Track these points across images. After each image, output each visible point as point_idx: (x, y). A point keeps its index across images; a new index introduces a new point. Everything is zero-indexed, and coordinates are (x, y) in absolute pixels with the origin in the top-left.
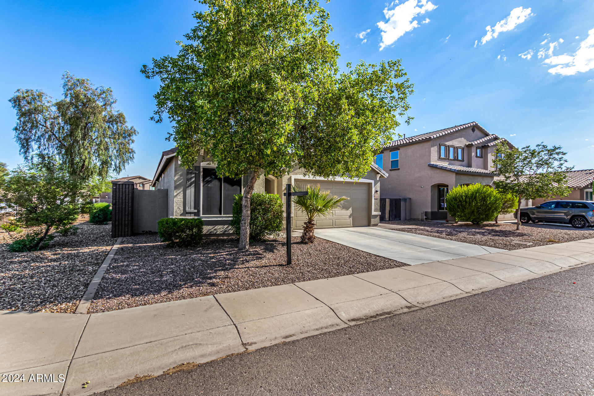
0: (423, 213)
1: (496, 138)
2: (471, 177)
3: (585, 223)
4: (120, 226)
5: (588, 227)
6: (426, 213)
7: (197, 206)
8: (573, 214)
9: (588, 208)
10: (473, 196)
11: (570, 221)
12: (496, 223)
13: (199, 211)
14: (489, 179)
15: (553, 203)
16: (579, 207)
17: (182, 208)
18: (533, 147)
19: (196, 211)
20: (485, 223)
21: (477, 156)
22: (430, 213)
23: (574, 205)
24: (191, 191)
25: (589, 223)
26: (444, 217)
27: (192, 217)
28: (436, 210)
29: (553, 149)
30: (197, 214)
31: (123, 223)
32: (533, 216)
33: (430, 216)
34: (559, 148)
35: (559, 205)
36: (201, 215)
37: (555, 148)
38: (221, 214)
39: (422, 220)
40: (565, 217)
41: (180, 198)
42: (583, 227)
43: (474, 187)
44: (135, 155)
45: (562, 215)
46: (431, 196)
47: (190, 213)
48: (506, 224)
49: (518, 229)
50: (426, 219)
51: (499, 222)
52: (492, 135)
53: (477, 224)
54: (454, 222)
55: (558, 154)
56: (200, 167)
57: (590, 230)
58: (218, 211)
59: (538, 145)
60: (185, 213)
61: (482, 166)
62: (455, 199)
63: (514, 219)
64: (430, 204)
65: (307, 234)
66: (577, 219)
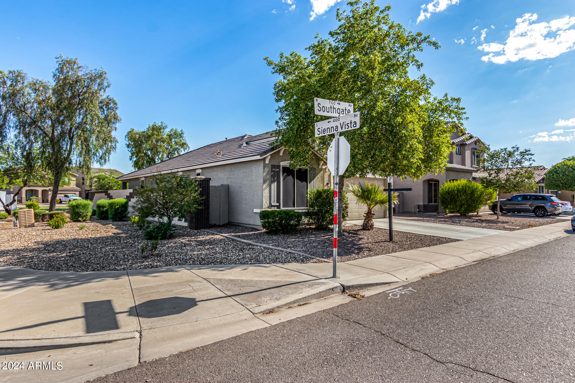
0: (416, 206)
1: (471, 137)
2: (457, 173)
3: (544, 213)
4: (201, 219)
5: (548, 215)
6: (419, 206)
7: (278, 201)
8: (536, 205)
9: (547, 200)
10: (463, 190)
11: (534, 211)
12: (478, 214)
13: (280, 204)
14: (469, 174)
15: (520, 196)
16: (538, 199)
17: (268, 202)
18: (510, 149)
19: (278, 204)
20: (471, 214)
21: (457, 154)
22: (422, 206)
23: (537, 198)
24: (274, 186)
25: (548, 212)
26: (435, 209)
27: (276, 209)
28: (426, 203)
29: (524, 151)
30: (278, 207)
31: (204, 216)
32: (505, 208)
33: (422, 209)
34: (529, 151)
35: (525, 198)
36: (282, 208)
37: (526, 151)
38: (294, 207)
39: (415, 213)
40: (530, 208)
41: (266, 192)
42: (543, 216)
43: (462, 182)
44: (117, 144)
45: (527, 206)
46: (423, 190)
47: (274, 206)
48: (485, 215)
49: (498, 218)
50: (418, 211)
51: (480, 214)
52: (468, 134)
53: (464, 215)
54: (445, 214)
55: (528, 155)
56: (280, 166)
57: (548, 218)
58: (292, 204)
59: (513, 147)
60: (271, 206)
61: (461, 162)
62: (448, 193)
63: (489, 210)
64: (422, 198)
65: (369, 222)
66: (539, 210)
